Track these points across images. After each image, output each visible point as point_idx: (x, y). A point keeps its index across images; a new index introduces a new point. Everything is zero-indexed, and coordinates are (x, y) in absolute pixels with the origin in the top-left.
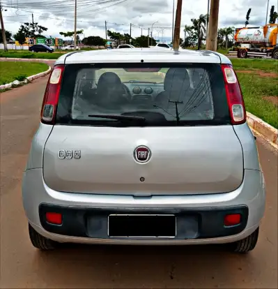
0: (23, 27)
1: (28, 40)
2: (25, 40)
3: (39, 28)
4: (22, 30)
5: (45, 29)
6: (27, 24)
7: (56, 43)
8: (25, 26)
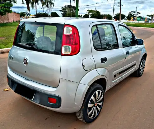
0: (130, 13)
1: (132, 19)
2: (131, 18)
3: (137, 13)
4: (130, 14)
5: (140, 13)
6: (132, 11)
7: (146, 20)
8: (131, 12)
